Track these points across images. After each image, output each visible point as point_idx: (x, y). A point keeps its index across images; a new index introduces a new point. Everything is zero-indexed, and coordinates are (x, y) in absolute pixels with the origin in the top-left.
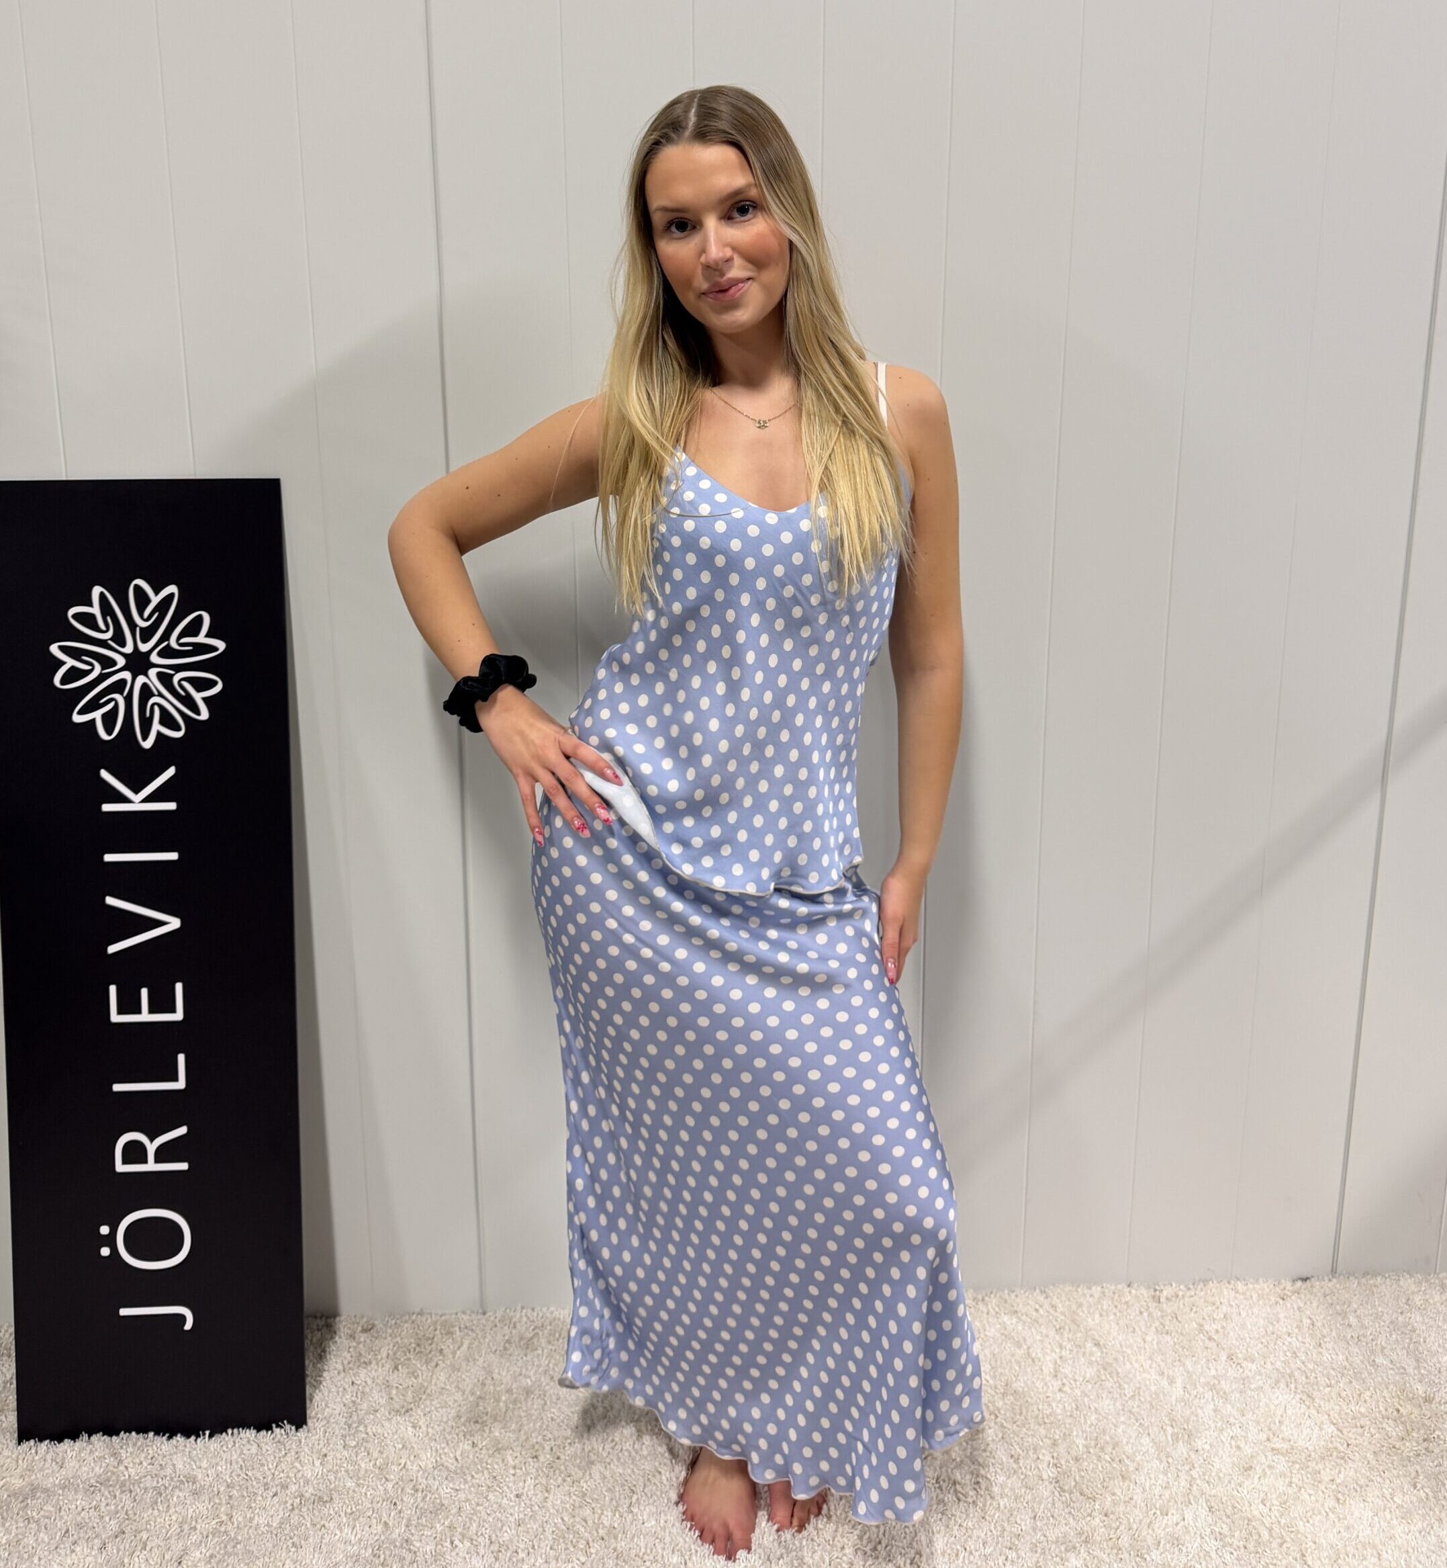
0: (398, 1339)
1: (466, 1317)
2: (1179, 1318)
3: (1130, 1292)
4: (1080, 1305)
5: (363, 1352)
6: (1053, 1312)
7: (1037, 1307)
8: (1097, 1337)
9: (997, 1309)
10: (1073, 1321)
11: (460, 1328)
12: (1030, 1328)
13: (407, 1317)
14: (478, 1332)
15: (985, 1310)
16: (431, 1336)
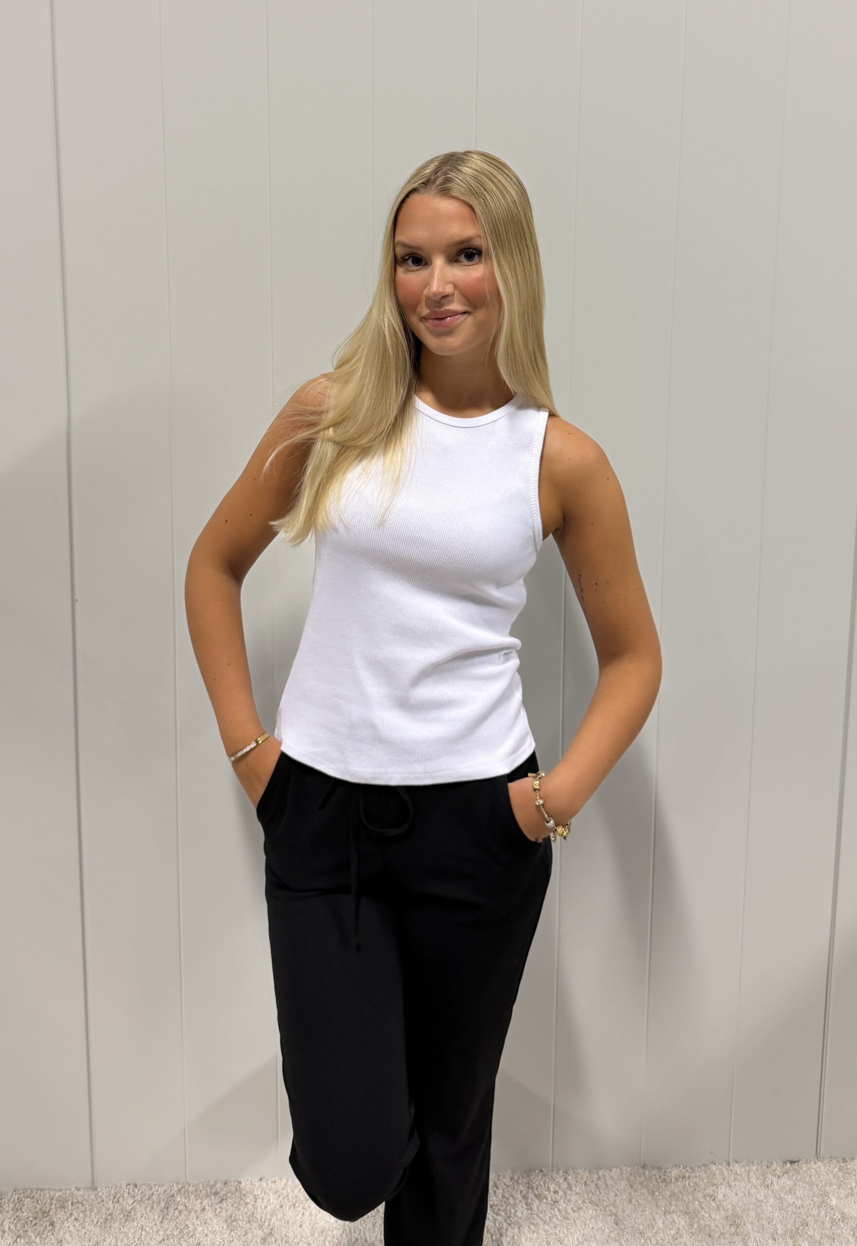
0: (19, 1213)
1: (78, 1193)
2: (684, 1198)
3: (644, 1173)
11: (72, 1203)
14: (87, 1207)
16: (47, 1210)
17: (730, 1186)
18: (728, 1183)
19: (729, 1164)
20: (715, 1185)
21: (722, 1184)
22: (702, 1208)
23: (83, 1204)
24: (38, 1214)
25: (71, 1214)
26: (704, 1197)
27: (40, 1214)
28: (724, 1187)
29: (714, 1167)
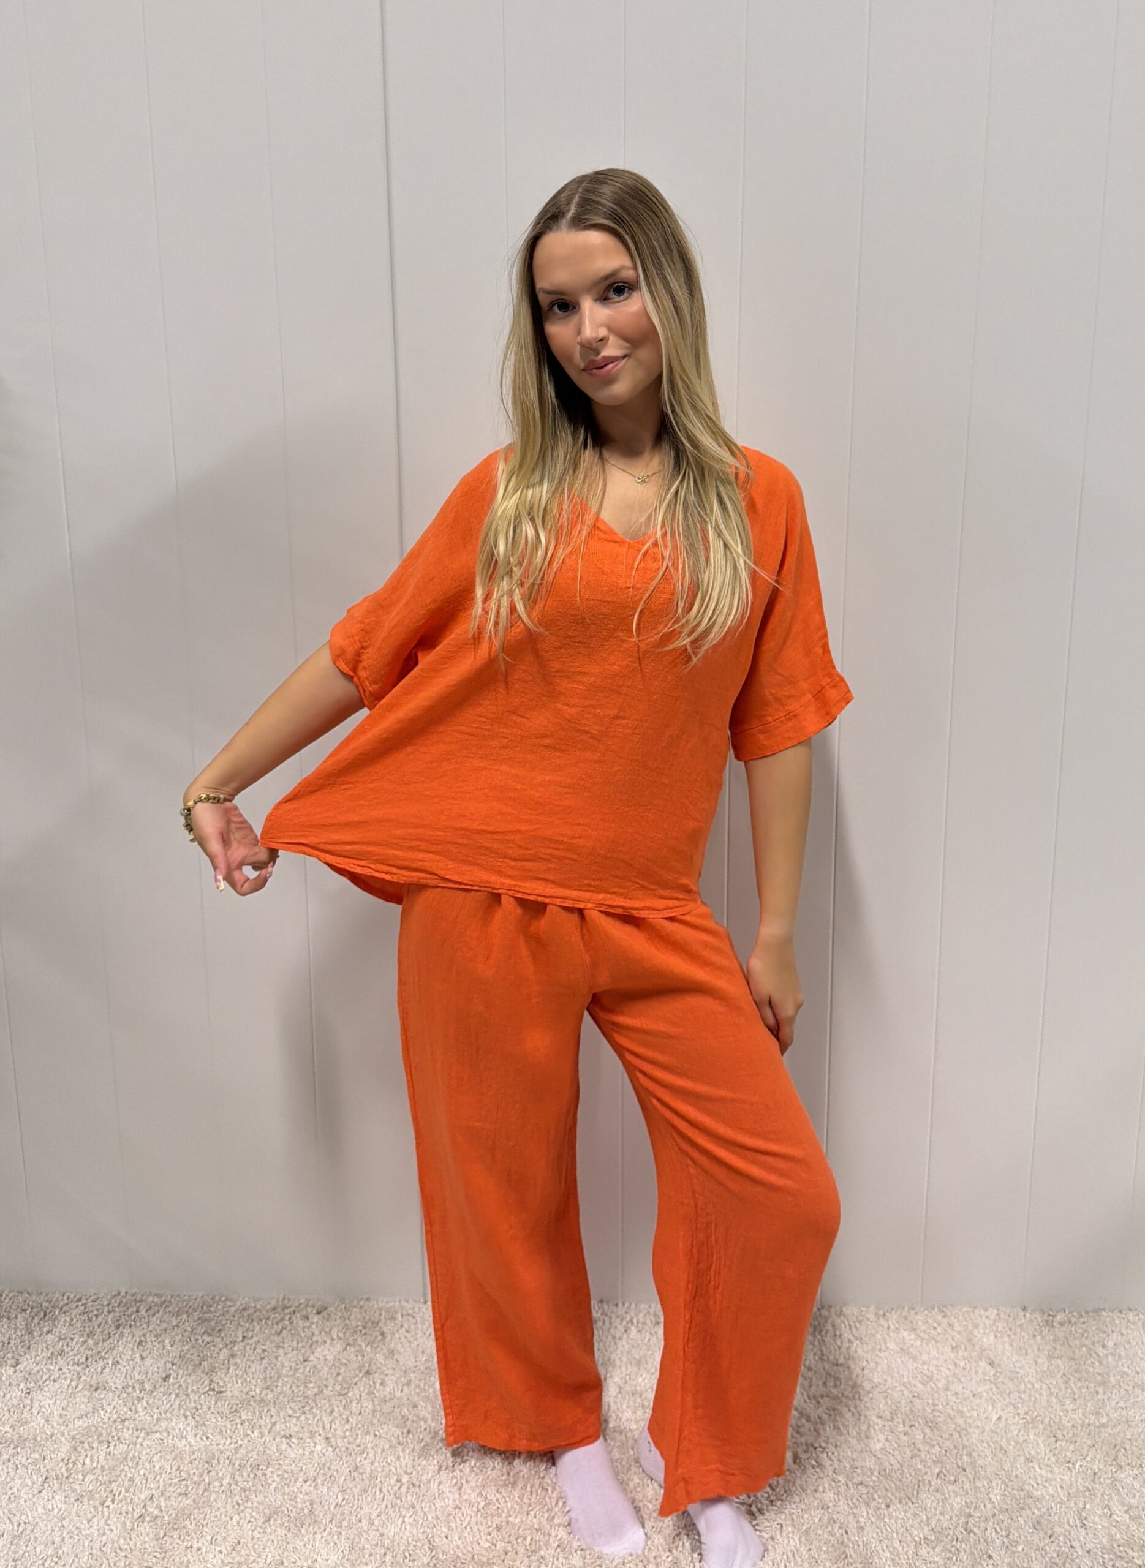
0: (347, 1321)
1: (408, 1306)
2: (1071, 1343)
3: (1024, 1316)
4: (976, 1326)
5: (317, 1332)
6: (949, 1330)
7: (936, 1325)
8: (992, 1357)
9: (897, 1325)
10: (969, 1340)
11: (402, 1316)
12: (927, 1344)
13: (355, 1303)
15: (886, 1326)
16: (376, 1320)
17: (1122, 1334)
18: (1120, 1331)
19: (1121, 1312)
20: (1105, 1332)
21: (1113, 1332)
22: (1091, 1355)
23: (413, 1317)
24: (366, 1323)
25: (402, 1326)
26: (1093, 1343)
27: (370, 1324)
28: (1115, 1334)
29: (1104, 1313)
